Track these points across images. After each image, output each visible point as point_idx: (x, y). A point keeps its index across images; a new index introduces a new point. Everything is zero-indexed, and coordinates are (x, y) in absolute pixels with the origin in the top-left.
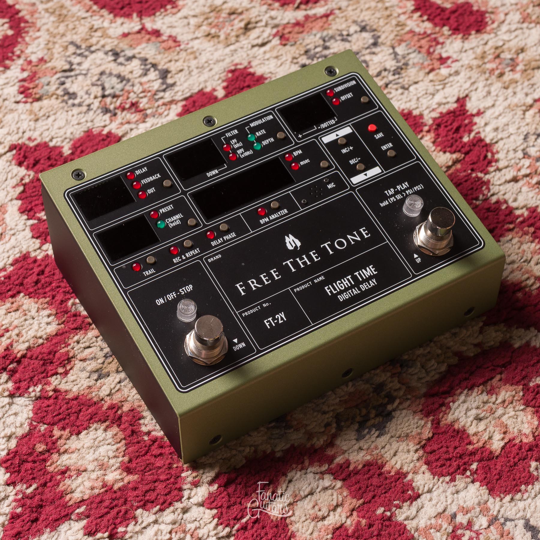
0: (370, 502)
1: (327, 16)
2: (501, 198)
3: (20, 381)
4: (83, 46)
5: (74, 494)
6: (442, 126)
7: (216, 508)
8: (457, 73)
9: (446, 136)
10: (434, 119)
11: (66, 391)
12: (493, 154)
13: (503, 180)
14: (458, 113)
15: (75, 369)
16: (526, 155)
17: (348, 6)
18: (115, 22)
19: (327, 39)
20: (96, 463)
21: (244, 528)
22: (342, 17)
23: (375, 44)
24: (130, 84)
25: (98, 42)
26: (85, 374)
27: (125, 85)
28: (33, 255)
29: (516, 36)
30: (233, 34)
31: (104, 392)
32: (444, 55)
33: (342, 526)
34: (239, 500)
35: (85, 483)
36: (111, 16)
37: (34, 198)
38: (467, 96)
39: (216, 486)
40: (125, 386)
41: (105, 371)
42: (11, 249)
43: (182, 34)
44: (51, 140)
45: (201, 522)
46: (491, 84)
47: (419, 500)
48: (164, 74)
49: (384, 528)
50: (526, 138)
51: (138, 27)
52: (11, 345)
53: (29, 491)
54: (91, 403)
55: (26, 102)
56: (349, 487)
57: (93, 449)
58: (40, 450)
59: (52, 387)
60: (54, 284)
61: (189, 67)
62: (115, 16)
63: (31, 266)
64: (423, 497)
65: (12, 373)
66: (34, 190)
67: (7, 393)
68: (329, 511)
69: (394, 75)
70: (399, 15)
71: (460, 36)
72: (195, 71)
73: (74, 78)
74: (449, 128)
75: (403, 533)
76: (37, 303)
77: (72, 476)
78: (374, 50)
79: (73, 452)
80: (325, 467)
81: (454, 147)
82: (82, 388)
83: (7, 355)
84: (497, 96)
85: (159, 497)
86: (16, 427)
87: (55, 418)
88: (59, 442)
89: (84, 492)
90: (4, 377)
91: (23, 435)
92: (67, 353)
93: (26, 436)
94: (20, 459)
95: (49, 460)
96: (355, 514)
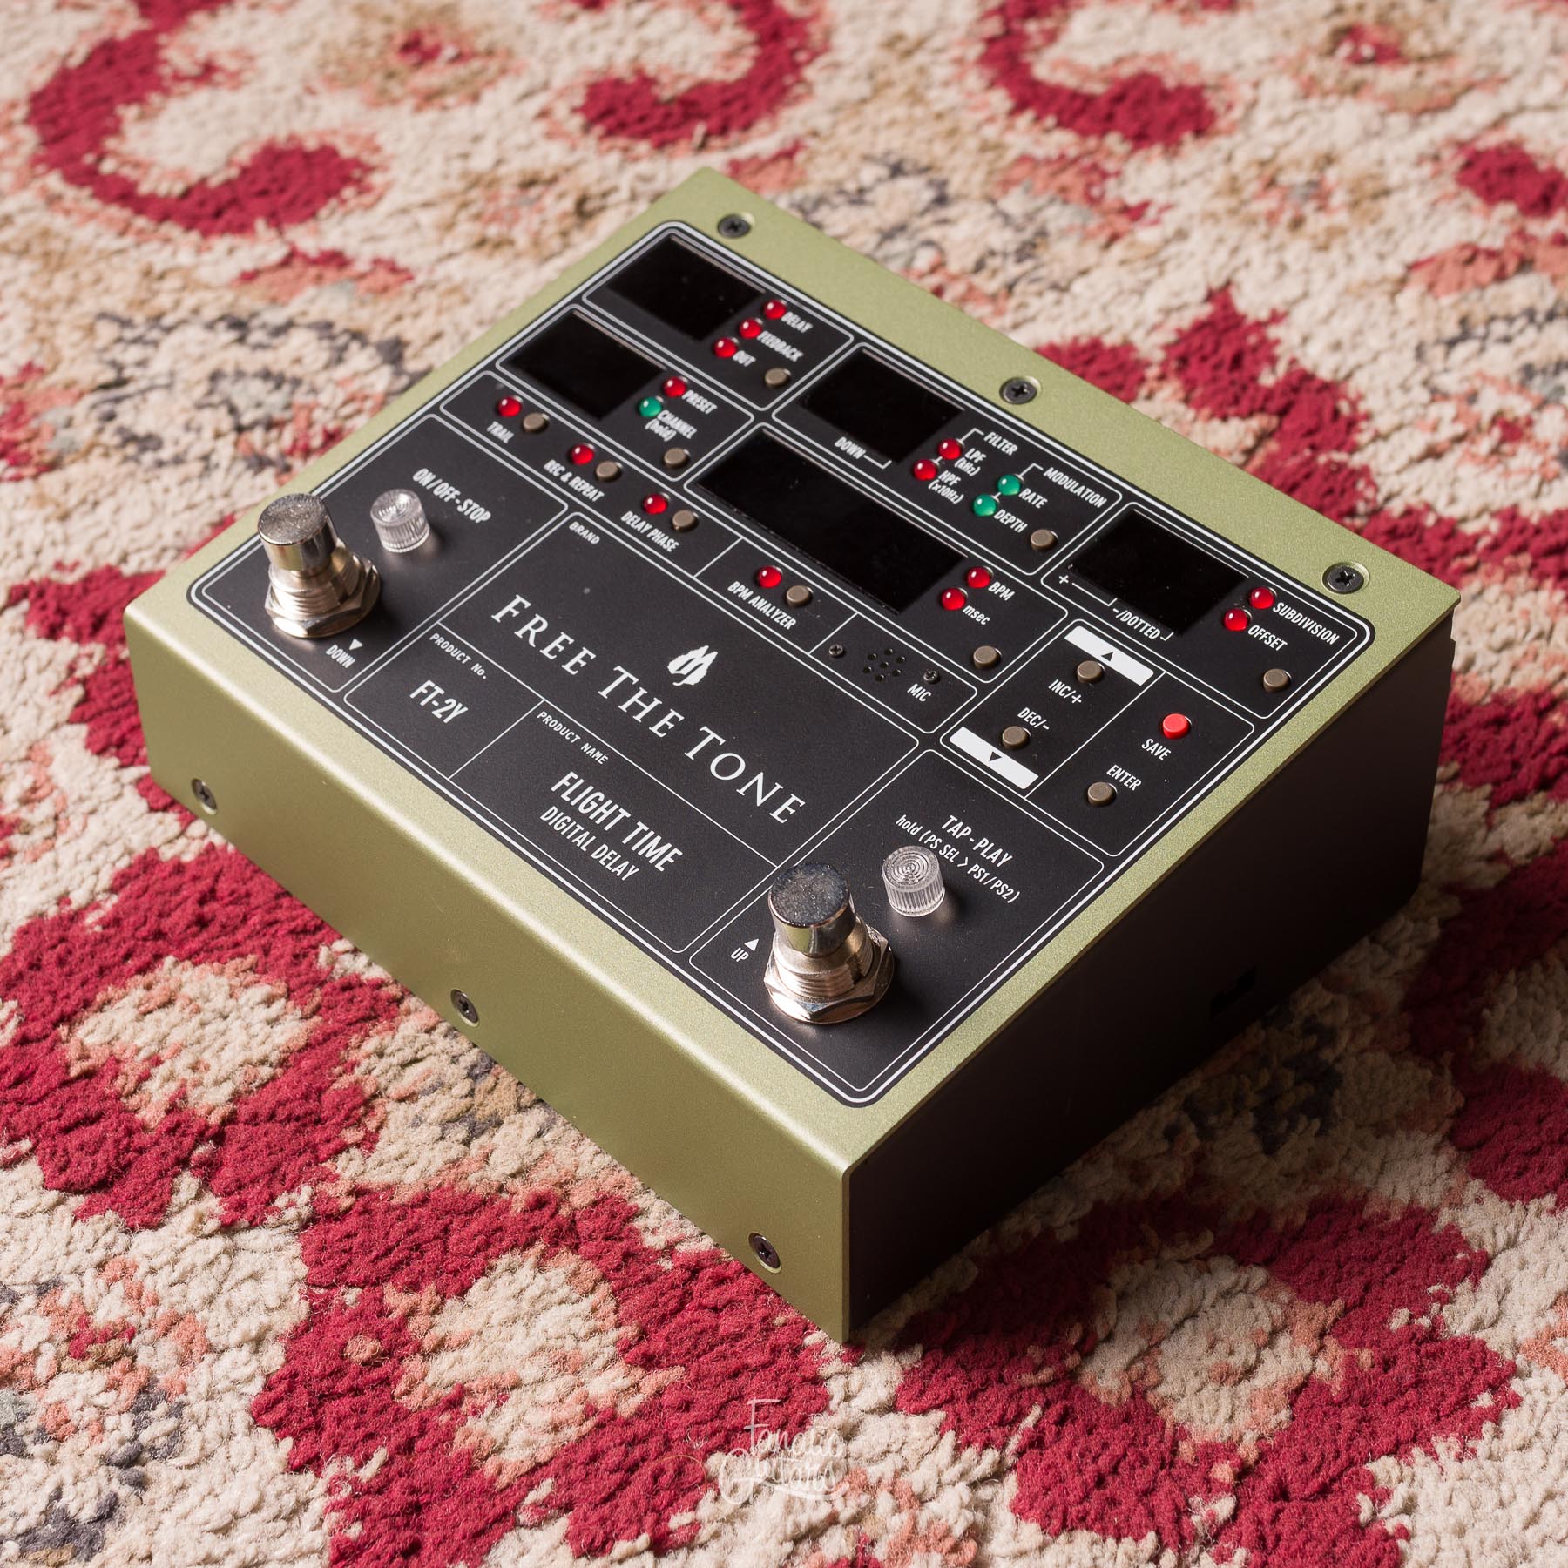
0: (1361, 1303)
1: (788, 154)
2: (1414, 501)
3: (240, 1187)
4: (139, 318)
5: (504, 1456)
6: (1194, 361)
7: (938, 1407)
8: (1181, 235)
9: (1214, 380)
10: (1167, 348)
11: (389, 1188)
12: (1353, 405)
13: (1402, 460)
14: (1221, 325)
15: (391, 1124)
16: (1437, 395)
17: (835, 125)
18: (209, 249)
19: (808, 206)
20: (542, 1359)
21: (1036, 1442)
22: (830, 152)
23: (941, 200)
24: (304, 388)
25: (177, 304)
26: (429, 1132)
27: (292, 392)
28: (167, 854)
29: (1301, 132)
30: (551, 229)
31: (500, 1169)
32: (1133, 200)
33: (1307, 1382)
34: (993, 1373)
35: (527, 1418)
36: (194, 236)
37: (122, 712)
38: (1228, 284)
39: (917, 1352)
40: (556, 1141)
41: (483, 1114)
42: (97, 850)
43: (409, 252)
44: (124, 559)
45: (904, 1452)
46: (1281, 248)
47: (1492, 1272)
48: (394, 352)
49: (1427, 1362)
50: (1420, 352)
51: (277, 253)
52: (183, 1095)
53: (368, 1472)
54: (472, 1206)
55: (18, 479)
56: (1288, 1277)
57: (519, 1322)
58: (364, 1355)
59: (343, 1186)
60: (255, 920)
61: (456, 326)
62: (206, 234)
63: (173, 882)
64: (1500, 1262)
65: (209, 1171)
66: (116, 689)
67: (212, 1225)
68: (1259, 1350)
69: (1020, 261)
70: (979, 126)
71: (1157, 149)
73: (137, 399)
74: (1213, 360)
75: (1484, 1365)
76: (221, 973)
77: (482, 1409)
78: (944, 213)
79: (463, 1344)
80: (1207, 1240)
81: (1245, 404)
82: (432, 1170)
83: (178, 1125)
84: (1306, 271)
85: (763, 1413)
86: (270, 1310)
87: (380, 1264)
88: (414, 1324)
89: (534, 1442)
90: (188, 1183)
91: (296, 1328)
92: (356, 1088)
93: (307, 1330)
94: (310, 1393)
95: (400, 1377)
96: (1331, 1343)
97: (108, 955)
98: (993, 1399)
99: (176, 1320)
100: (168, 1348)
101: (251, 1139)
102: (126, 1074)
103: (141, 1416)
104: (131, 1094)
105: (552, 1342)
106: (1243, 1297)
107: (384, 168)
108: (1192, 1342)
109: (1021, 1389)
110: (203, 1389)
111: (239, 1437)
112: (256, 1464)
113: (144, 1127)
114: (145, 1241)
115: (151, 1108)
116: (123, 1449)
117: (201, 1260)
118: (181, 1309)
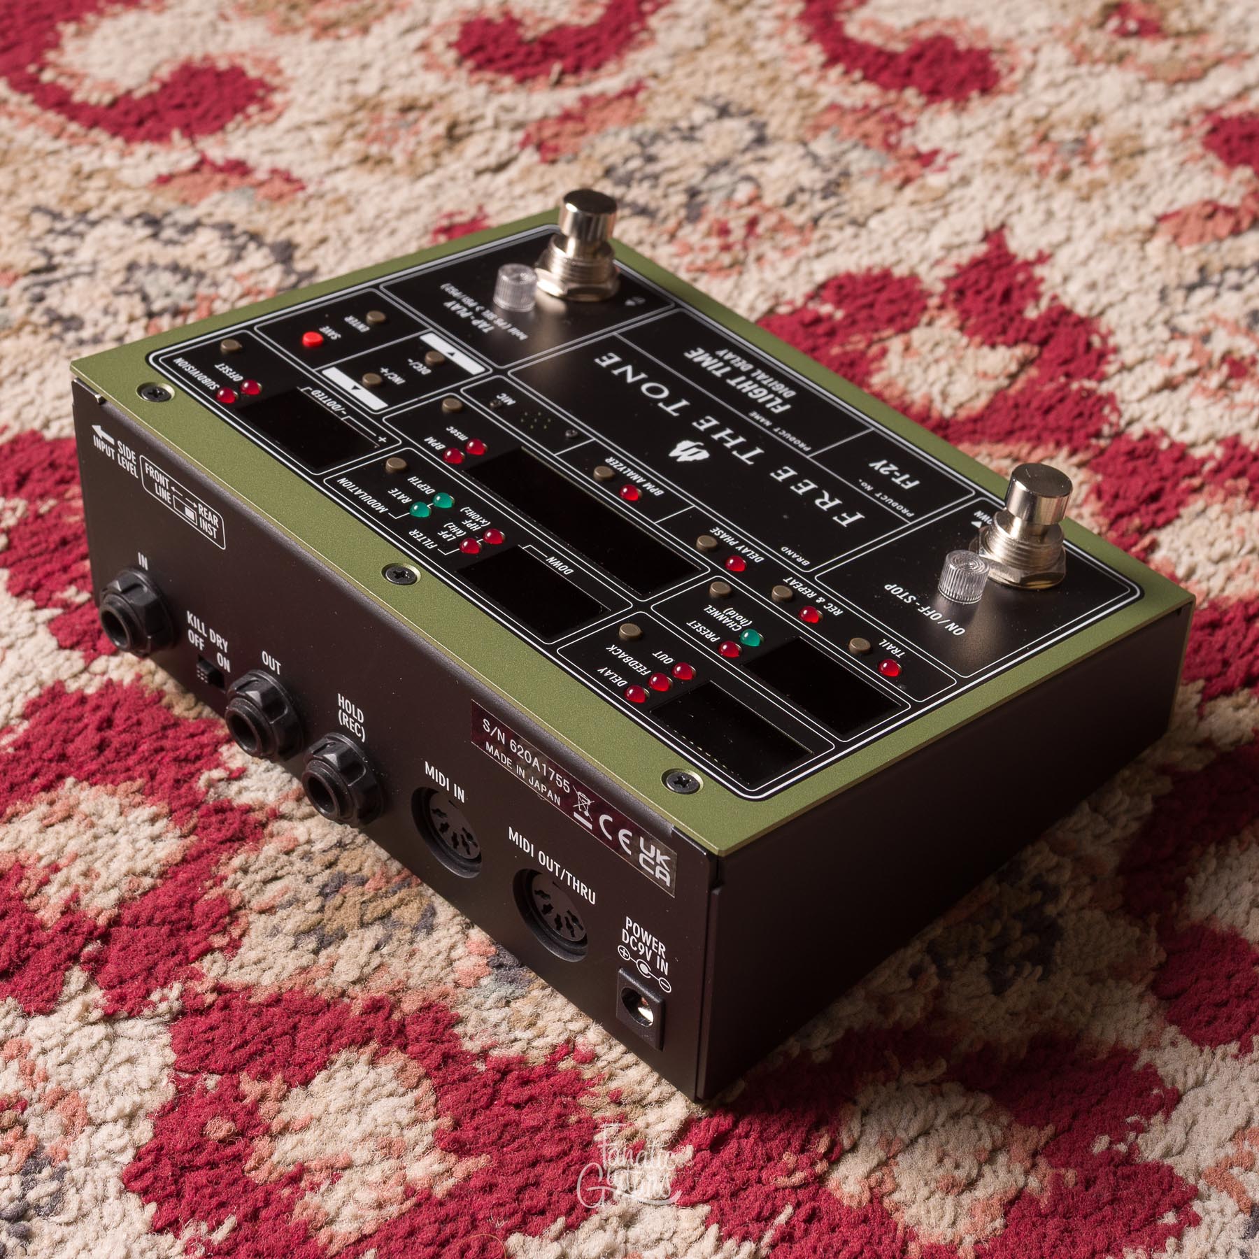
0: (1069, 1129)
1: (630, 93)
2: (1151, 427)
3: (121, 982)
4: (68, 212)
5: (336, 1228)
6: (969, 293)
7: (705, 1202)
8: (965, 181)
9: (986, 311)
10: (947, 281)
11: (248, 988)
12: (1104, 339)
13: (1143, 389)
14: (995, 263)
15: (252, 933)
16: (1176, 333)
17: (672, 69)
18: (131, 154)
19: (646, 140)
20: (371, 1144)
21: (786, 1237)
22: (668, 93)
23: (761, 140)
24: (207, 281)
25: (102, 201)
26: (284, 942)
27: (196, 285)
28: (72, 686)
29: (1072, 94)
30: (425, 150)
31: (343, 977)
32: (925, 148)
33: (1020, 1194)
34: (753, 1174)
35: (356, 1195)
36: (119, 142)
37: (39, 560)
38: (1003, 226)
39: (688, 1151)
40: (392, 955)
41: (330, 928)
42: (13, 680)
43: (302, 164)
44: (46, 425)
45: (675, 1240)
46: (1049, 196)
47: (1181, 1107)
48: (285, 253)
49: (1122, 1183)
50: (1163, 295)
51: (189, 160)
53: (219, 1236)
54: (316, 1007)
56: (1008, 1103)
57: (354, 1111)
58: (221, 1134)
59: (208, 983)
60: (144, 747)
61: (340, 232)
62: (129, 140)
63: (75, 712)
64: (1189, 1098)
65: (95, 966)
66: (35, 540)
67: (96, 1014)
68: (980, 1165)
69: (825, 198)
70: (796, 76)
71: (948, 104)
72: (357, 240)
73: (64, 284)
74: (987, 294)
75: (1171, 1187)
76: (113, 794)
77: (319, 1185)
78: (762, 152)
79: (304, 1128)
80: (942, 1066)
81: (1011, 333)
82: (285, 975)
83: (72, 925)
84: (1070, 218)
85: (555, 1198)
86: (142, 1090)
87: (237, 1055)
88: (263, 1109)
89: (362, 1216)
90: (77, 977)
91: (164, 1107)
92: (223, 899)
93: (172, 1109)
94: (173, 1165)
95: (250, 1155)
96: (1042, 1162)
97: (18, 773)
98: (752, 1198)
99: (61, 1095)
100: (54, 1120)
101: (133, 939)
102: (28, 879)
103: (29, 1177)
104: (32, 896)
105: (379, 1129)
106: (969, 1119)
107: (284, 89)
108: (924, 1155)
109: (777, 1190)
110: (82, 1156)
111: (111, 1200)
112: (125, 1224)
113: (42, 926)
114: (39, 1026)
115: (49, 908)
116: (12, 1206)
117: (86, 1044)
118: (67, 1086)
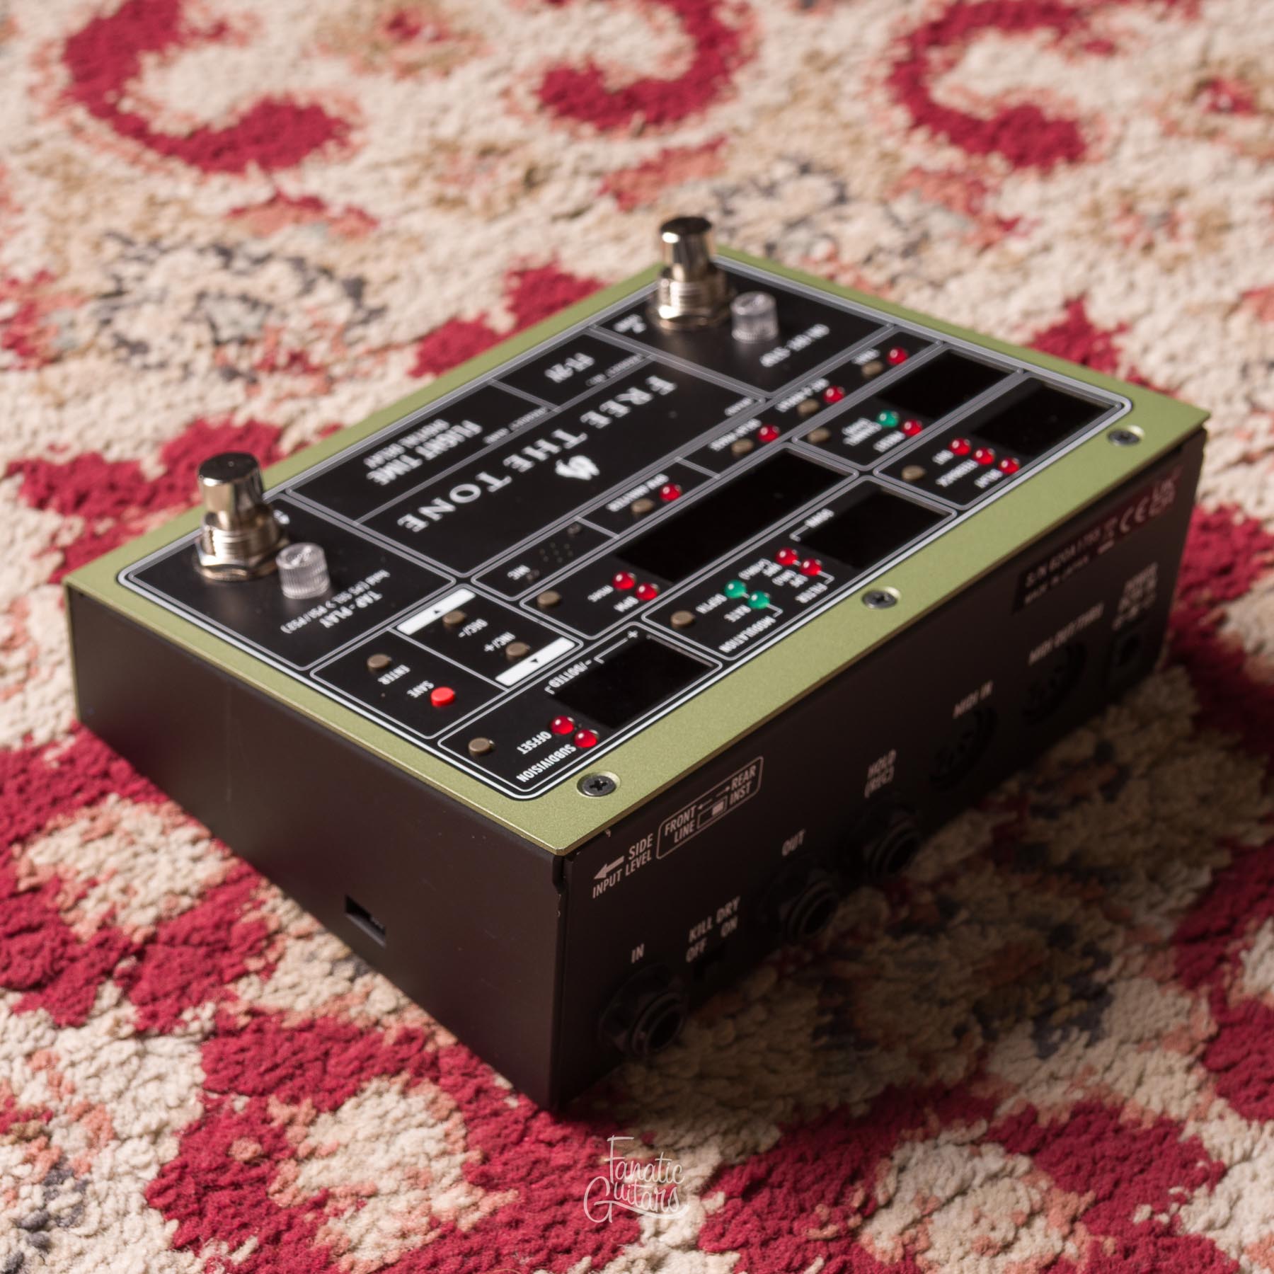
0: (1110, 1196)
1: (711, 148)
2: (1226, 501)
3: (154, 1000)
4: (141, 239)
5: (357, 1255)
7: (735, 1249)
8: (1046, 249)
11: (281, 1013)
13: (1220, 463)
14: (1073, 332)
15: (288, 958)
16: (1256, 409)
17: (755, 126)
18: (207, 184)
20: (398, 1174)
23: (841, 200)
24: (276, 313)
25: (173, 231)
26: (319, 968)
27: (265, 316)
30: (501, 194)
31: (378, 1007)
32: (1006, 215)
33: (1056, 1260)
34: (785, 1224)
35: (380, 1224)
36: (195, 171)
38: (1083, 295)
39: (720, 1197)
42: (59, 695)
43: (378, 202)
44: (108, 446)
46: (1132, 268)
47: (1226, 1181)
48: (356, 289)
49: (1162, 1254)
50: (1244, 373)
51: (264, 194)
52: (112, 914)
53: (240, 1256)
54: (348, 1035)
55: (23, 368)
56: (1049, 1168)
57: (383, 1140)
58: (247, 1155)
59: (242, 1006)
61: (412, 271)
62: (205, 170)
64: (1235, 1173)
65: (129, 982)
67: (127, 1030)
68: (1017, 1228)
69: (904, 258)
70: (879, 140)
72: (429, 280)
73: (132, 309)
75: (1212, 1261)
76: (156, 813)
77: (343, 1211)
78: (842, 211)
79: (331, 1154)
80: (981, 1127)
82: (319, 1001)
83: (106, 941)
84: (1152, 290)
85: (581, 1237)
86: (169, 1108)
87: (267, 1078)
88: (291, 1133)
89: (385, 1245)
90: (110, 992)
91: (190, 1126)
92: (261, 924)
93: (199, 1128)
94: (197, 1184)
95: (274, 1178)
96: (1081, 1228)
97: (61, 788)
98: (782, 1248)
99: (88, 1109)
100: (79, 1132)
101: (168, 958)
102: (66, 893)
103: (51, 1188)
104: (69, 910)
105: (407, 1159)
106: (1007, 1182)
107: (363, 128)
108: (960, 1215)
109: (808, 1241)
110: (105, 1170)
111: (133, 1215)
112: (145, 1240)
113: (77, 940)
114: (69, 1038)
115: (85, 925)
116: (32, 1216)
117: (115, 1059)
118: (94, 1100)
